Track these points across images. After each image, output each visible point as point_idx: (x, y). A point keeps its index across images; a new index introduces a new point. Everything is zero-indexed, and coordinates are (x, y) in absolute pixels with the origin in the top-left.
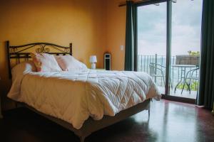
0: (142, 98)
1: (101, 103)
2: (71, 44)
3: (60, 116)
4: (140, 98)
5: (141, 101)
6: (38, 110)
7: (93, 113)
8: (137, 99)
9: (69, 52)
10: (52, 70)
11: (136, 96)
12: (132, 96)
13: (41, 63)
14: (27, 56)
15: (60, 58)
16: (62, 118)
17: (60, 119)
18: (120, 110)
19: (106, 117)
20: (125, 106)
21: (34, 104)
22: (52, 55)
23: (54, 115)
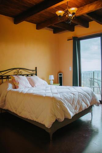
0: (87, 105)
1: (63, 110)
2: (36, 68)
3: (35, 119)
4: (86, 106)
5: (87, 107)
6: (19, 115)
7: (58, 117)
8: (84, 106)
9: (35, 73)
10: (26, 87)
11: (84, 104)
12: (81, 105)
13: (18, 83)
14: (8, 77)
15: (30, 78)
16: (37, 121)
17: (36, 121)
18: (75, 114)
19: (66, 119)
20: (77, 111)
21: (16, 111)
22: (25, 76)
23: (31, 119)
